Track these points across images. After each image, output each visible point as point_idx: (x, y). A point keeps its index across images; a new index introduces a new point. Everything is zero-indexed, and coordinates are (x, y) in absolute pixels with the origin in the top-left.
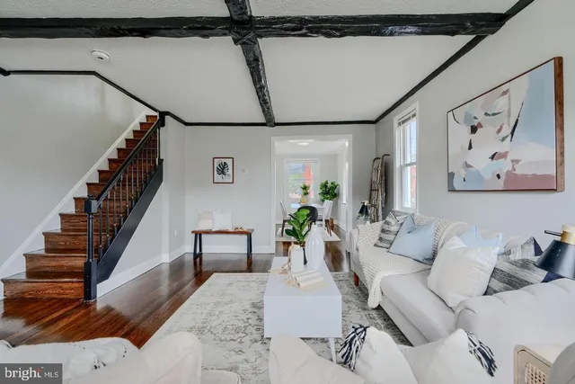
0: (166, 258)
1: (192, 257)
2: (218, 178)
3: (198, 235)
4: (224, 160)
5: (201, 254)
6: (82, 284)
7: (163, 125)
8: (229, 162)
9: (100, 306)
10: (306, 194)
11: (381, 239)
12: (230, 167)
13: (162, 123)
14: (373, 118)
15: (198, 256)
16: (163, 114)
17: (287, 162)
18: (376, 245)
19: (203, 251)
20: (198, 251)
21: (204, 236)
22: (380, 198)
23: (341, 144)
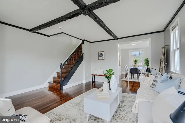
0: (84, 82)
1: (91, 82)
2: (100, 58)
3: (94, 76)
4: (101, 52)
5: (95, 82)
6: (59, 86)
7: (83, 44)
8: (103, 53)
9: (64, 92)
10: (136, 63)
11: (152, 84)
12: (103, 55)
13: (83, 43)
14: (162, 30)
15: (94, 82)
16: (83, 41)
17: (131, 51)
18: (150, 86)
19: (96, 81)
20: (94, 80)
21: (96, 76)
22: (164, 65)
23: (146, 43)
